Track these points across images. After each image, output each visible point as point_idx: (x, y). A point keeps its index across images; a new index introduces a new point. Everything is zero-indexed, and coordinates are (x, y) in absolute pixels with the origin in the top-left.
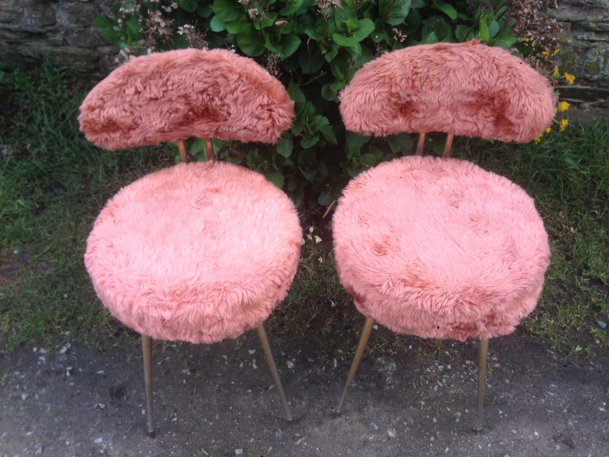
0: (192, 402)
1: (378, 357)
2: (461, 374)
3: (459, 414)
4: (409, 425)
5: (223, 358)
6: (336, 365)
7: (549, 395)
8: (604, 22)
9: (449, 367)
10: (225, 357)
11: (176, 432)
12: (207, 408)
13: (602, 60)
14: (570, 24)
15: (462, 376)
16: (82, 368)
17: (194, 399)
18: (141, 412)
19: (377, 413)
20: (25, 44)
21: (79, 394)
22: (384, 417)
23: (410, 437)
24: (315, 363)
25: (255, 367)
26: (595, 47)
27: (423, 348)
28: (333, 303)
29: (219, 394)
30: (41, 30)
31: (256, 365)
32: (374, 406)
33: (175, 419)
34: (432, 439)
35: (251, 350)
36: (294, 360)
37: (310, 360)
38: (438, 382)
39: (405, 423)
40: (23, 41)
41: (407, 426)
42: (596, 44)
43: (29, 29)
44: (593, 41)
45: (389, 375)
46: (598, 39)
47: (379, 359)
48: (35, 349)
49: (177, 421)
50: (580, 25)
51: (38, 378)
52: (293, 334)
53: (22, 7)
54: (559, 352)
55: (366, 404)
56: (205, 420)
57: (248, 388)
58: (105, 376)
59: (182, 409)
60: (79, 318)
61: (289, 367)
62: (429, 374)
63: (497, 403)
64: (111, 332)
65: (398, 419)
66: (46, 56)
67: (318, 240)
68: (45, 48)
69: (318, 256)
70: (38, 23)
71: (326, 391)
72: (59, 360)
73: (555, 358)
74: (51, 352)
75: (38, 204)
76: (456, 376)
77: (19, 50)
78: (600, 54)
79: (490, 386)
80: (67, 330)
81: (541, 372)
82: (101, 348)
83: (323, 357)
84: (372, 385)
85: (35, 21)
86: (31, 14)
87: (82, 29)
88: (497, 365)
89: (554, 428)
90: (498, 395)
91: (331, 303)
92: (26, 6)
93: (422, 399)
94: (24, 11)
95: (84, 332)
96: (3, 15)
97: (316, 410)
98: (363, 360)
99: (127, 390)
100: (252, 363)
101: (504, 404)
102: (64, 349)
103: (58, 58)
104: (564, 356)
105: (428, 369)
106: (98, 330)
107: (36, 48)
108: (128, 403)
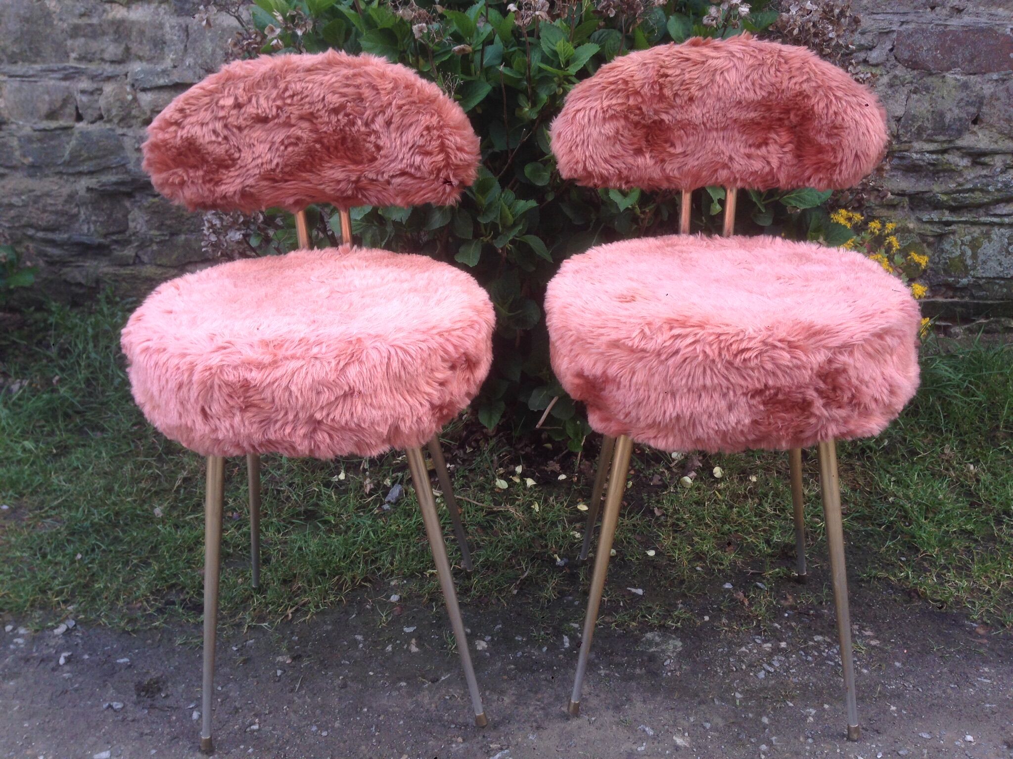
0: (290, 702)
1: (647, 632)
2: (807, 654)
3: (813, 712)
4: (715, 729)
5: (355, 640)
6: (567, 645)
7: (982, 683)
8: (959, 192)
9: (783, 645)
10: (359, 637)
11: (254, 746)
12: (318, 712)
13: (969, 252)
14: (907, 199)
15: (810, 658)
16: (90, 655)
17: (295, 698)
18: (191, 716)
19: (650, 712)
20: (74, 264)
21: (76, 690)
22: (665, 717)
23: (719, 747)
24: (527, 643)
25: (414, 649)
26: (953, 233)
27: (729, 618)
28: (559, 560)
29: (343, 691)
30: (102, 240)
31: (417, 646)
32: (644, 702)
33: (256, 727)
34: (764, 747)
35: (408, 627)
36: (488, 638)
37: (519, 638)
38: (765, 665)
39: (708, 725)
40: (71, 259)
41: (711, 729)
42: (953, 227)
43: (84, 239)
44: (948, 224)
45: (669, 657)
46: (955, 219)
47: (649, 635)
48: (9, 628)
49: (259, 730)
50: (922, 199)
51: (6, 667)
52: (486, 605)
53: (77, 205)
54: (987, 624)
55: (629, 700)
56: (314, 728)
57: (400, 680)
58: (130, 666)
59: (270, 713)
60: (97, 586)
61: (479, 648)
62: (746, 655)
63: (885, 696)
64: (152, 606)
65: (692, 719)
66: (105, 282)
67: (530, 482)
68: (106, 270)
69: (532, 503)
70: (99, 229)
71: (549, 681)
72: (50, 644)
73: (981, 631)
74: (37, 631)
75: (56, 448)
76: (799, 657)
77: (65, 274)
78: (963, 243)
79: (865, 671)
80: (73, 603)
81: (959, 652)
82: (129, 628)
83: (542, 633)
84: (638, 671)
85: (95, 226)
86: (91, 216)
87: (167, 238)
88: (873, 643)
89: (1003, 729)
90: (883, 685)
91: (556, 560)
92: (84, 204)
93: (736, 690)
94: (79, 212)
95: (102, 605)
96: (47, 219)
97: (531, 709)
98: (620, 636)
99: (169, 684)
100: (409, 645)
101: (897, 696)
102: (62, 628)
103: (124, 284)
104: (997, 630)
105: (743, 649)
106: (128, 603)
107: (91, 270)
108: (168, 702)
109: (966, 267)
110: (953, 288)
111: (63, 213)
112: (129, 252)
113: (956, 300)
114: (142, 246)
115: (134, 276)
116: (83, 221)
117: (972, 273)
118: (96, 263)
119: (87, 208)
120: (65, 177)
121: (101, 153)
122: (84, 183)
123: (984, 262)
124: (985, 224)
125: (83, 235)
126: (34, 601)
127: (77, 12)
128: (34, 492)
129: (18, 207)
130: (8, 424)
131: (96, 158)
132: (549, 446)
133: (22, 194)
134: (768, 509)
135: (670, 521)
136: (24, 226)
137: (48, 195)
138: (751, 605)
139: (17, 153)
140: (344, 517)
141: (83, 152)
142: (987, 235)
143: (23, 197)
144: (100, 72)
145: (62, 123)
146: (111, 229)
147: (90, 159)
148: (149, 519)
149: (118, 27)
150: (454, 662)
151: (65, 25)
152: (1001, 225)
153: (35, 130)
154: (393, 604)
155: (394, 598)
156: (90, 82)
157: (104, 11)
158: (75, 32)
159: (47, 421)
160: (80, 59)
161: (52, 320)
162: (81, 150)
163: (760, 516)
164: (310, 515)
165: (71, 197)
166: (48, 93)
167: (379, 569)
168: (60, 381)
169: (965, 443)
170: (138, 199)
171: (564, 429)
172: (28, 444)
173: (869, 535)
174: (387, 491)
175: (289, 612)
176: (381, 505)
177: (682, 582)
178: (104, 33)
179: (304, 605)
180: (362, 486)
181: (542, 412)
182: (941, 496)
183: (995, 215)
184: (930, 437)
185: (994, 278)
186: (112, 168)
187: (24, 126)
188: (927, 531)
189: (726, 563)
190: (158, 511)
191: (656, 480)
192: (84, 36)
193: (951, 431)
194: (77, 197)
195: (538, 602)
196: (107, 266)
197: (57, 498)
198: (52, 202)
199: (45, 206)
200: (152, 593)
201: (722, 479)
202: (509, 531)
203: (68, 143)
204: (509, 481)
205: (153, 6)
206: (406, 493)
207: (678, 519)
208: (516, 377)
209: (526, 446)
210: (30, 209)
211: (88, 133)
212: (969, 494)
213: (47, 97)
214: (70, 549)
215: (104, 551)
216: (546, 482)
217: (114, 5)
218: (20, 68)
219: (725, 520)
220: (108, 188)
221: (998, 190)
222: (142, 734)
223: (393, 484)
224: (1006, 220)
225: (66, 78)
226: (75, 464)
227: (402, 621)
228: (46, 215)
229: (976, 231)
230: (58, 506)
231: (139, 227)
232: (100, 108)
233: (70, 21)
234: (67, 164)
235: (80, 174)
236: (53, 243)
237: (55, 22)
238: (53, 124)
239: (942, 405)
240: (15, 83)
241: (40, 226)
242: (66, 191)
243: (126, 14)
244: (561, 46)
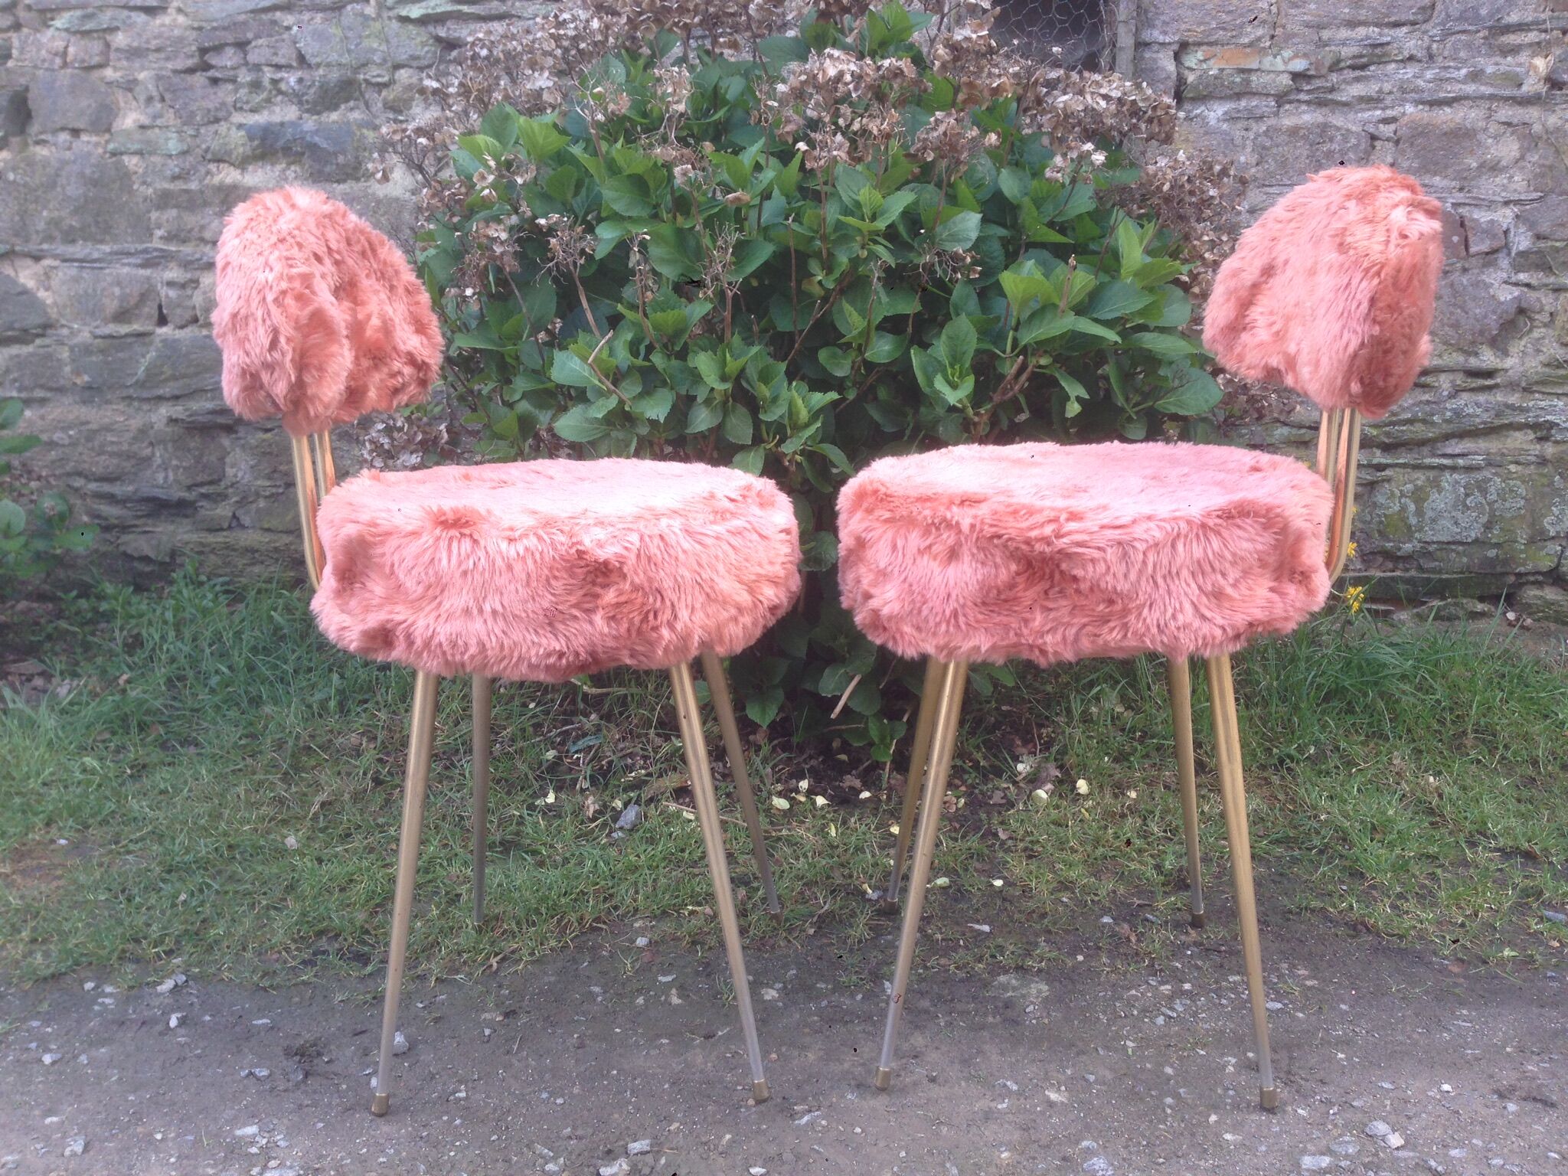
0: (507, 1066)
1: (998, 974)
2: (1219, 997)
3: (1233, 1061)
4: (1101, 1081)
5: (591, 993)
6: (890, 991)
7: (1460, 1027)
8: (1394, 424)
9: (1187, 986)
10: (596, 989)
11: (461, 1117)
12: (547, 1076)
13: (1412, 507)
15: (1224, 1002)
16: (213, 1016)
17: (514, 1061)
18: (369, 1083)
19: (1012, 1065)
20: (139, 530)
21: (199, 1057)
22: (1031, 1070)
23: (1109, 1102)
24: (834, 991)
25: (675, 1000)
26: (1389, 480)
27: (1111, 958)
28: (870, 891)
29: (580, 1051)
30: (184, 494)
31: (679, 997)
32: (1002, 1054)
33: (463, 1095)
34: (1169, 1100)
35: (664, 975)
36: (779, 986)
37: (821, 985)
38: (1163, 1009)
39: (1092, 1078)
40: (137, 522)
41: (1096, 1081)
42: (1388, 472)
43: (158, 493)
44: (1381, 468)
45: (1032, 1003)
46: (1389, 461)
47: (1002, 978)
48: (89, 986)
49: (466, 1099)
51: (91, 1031)
52: (773, 947)
53: (151, 444)
54: (1462, 961)
55: (980, 1052)
56: (545, 1095)
57: (659, 1036)
58: (272, 1028)
59: (479, 1079)
60: (212, 932)
61: (767, 997)
62: (1136, 998)
63: (1329, 1043)
64: (294, 958)
65: (1069, 1072)
66: (184, 554)
67: (820, 801)
68: (186, 537)
69: (825, 826)
70: (182, 478)
71: (868, 1033)
72: (152, 1004)
73: (1456, 969)
74: (131, 988)
75: (131, 768)
76: (1210, 1000)
77: (125, 543)
78: (1402, 495)
79: (1301, 1015)
80: (179, 955)
81: (1427, 993)
82: (265, 983)
83: (854, 978)
84: (990, 1019)
85: (176, 474)
86: (170, 460)
87: (281, 490)
88: (1309, 983)
89: (1491, 1077)
90: (1327, 1030)
91: (865, 892)
92: (160, 442)
93: (1127, 1038)
94: (153, 454)
95: (223, 955)
96: (104, 464)
97: (846, 1066)
98: (962, 981)
99: (333, 1047)
100: (668, 996)
101: (1346, 1043)
102: (168, 985)
103: (212, 557)
104: (1476, 967)
105: (1133, 992)
106: (260, 954)
107: (165, 538)
108: (333, 1068)
109: (1410, 527)
110: (1392, 557)
111: (129, 456)
112: (223, 511)
113: (1398, 573)
114: (243, 502)
115: (228, 547)
116: (159, 466)
117: (1417, 535)
118: (171, 528)
119: (166, 449)
120: (136, 404)
121: (192, 370)
122: (164, 411)
123: (1434, 521)
124: (1431, 468)
125: (158, 487)
126: (124, 951)
127: (169, 173)
128: (104, 822)
129: (63, 446)
130: (57, 737)
131: (184, 376)
132: (844, 757)
133: (70, 428)
134: (1156, 829)
135: (1021, 845)
136: (69, 475)
137: (107, 429)
138: (1139, 941)
139: (68, 369)
140: (559, 846)
141: (165, 368)
142: (1436, 484)
143: (71, 433)
144: (197, 256)
145: (136, 327)
146: (199, 479)
147: (175, 378)
148: (282, 852)
149: (227, 196)
150: (731, 1014)
151: (150, 191)
152: (1454, 469)
153: (96, 337)
154: (641, 949)
155: (641, 942)
156: (181, 271)
157: (208, 173)
158: (164, 200)
159: (114, 733)
160: (169, 238)
161: (104, 606)
162: (162, 365)
163: (1145, 838)
164: (506, 846)
165: (143, 432)
166: (119, 284)
167: (616, 908)
168: (128, 681)
169: (1421, 752)
170: (240, 435)
171: (866, 729)
172: (89, 761)
173: (1295, 861)
174: (617, 815)
175: (494, 961)
176: (611, 832)
177: (1044, 915)
178: (206, 204)
179: (513, 952)
180: (582, 807)
181: (839, 698)
182: (1391, 812)
183: (1445, 456)
184: (1372, 745)
185: (1449, 543)
186: (206, 391)
187: (79, 331)
188: (1375, 855)
189: (1102, 892)
190: (291, 841)
191: (997, 798)
192: (177, 206)
193: (1400, 738)
194: (151, 432)
195: (845, 943)
196: (191, 531)
197: (140, 829)
198: (114, 439)
199: (102, 445)
200: (294, 941)
201: (1086, 797)
202: (797, 859)
203: (144, 356)
204: (791, 800)
205: (279, 167)
206: (646, 817)
207: (1032, 842)
208: (801, 651)
209: (811, 757)
210: (80, 449)
211: (175, 341)
212: (1431, 812)
213: (117, 291)
214: (167, 888)
215: (217, 892)
216: (844, 801)
217: (222, 165)
218: (79, 250)
219: (1097, 842)
220: (200, 418)
221: (1448, 421)
222: (300, 1107)
223: (626, 805)
224: (1461, 462)
225: (144, 265)
226: (162, 786)
227: (654, 969)
228: (103, 457)
229: (1420, 478)
230: (142, 839)
231: (240, 474)
232: (194, 308)
233: (158, 186)
234: (141, 384)
235: (160, 399)
236: (111, 499)
237: (135, 187)
238: (124, 329)
239: (1387, 704)
240: (72, 270)
241: (93, 474)
242: (136, 423)
243: (239, 177)
244: (866, 194)
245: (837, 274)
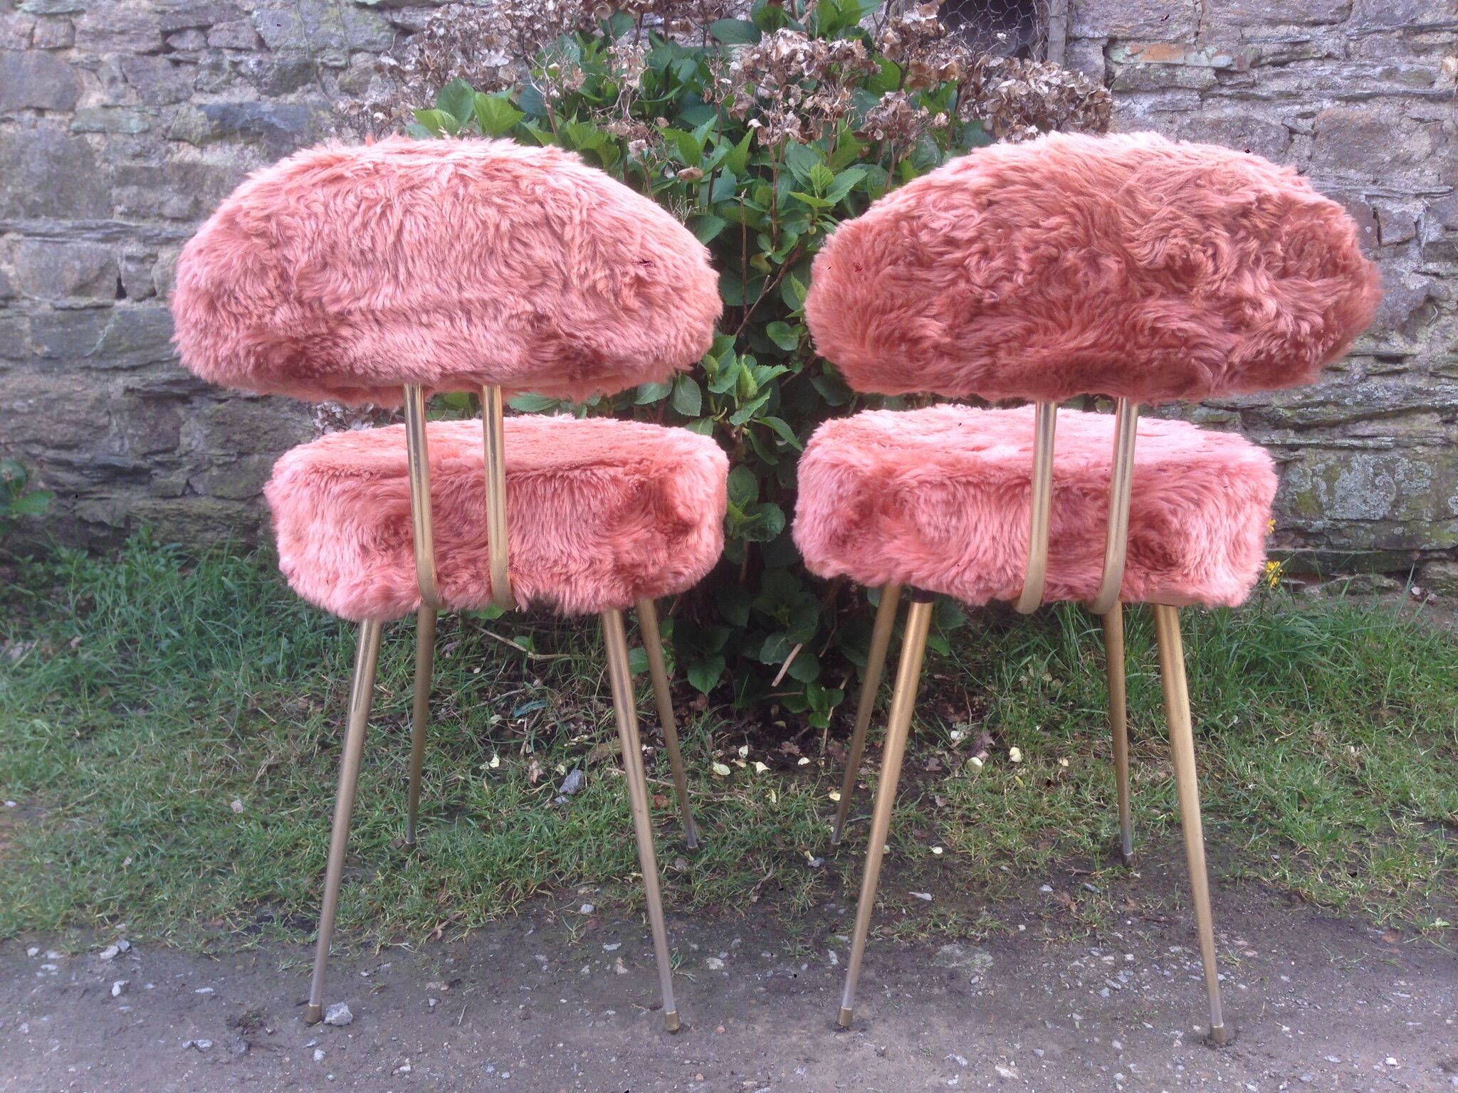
0: (452, 1039)
1: (942, 944)
2: (1162, 968)
3: (1181, 1034)
4: (1049, 1056)
5: (536, 961)
6: (835, 961)
7: (1399, 998)
8: (1307, 405)
9: (1129, 957)
10: (542, 958)
12: (493, 1049)
13: (1323, 486)
14: (1238, 414)
15: (1167, 973)
16: (154, 983)
17: (459, 1033)
18: (312, 1056)
19: (960, 1039)
20: (95, 496)
21: (141, 1026)
22: (980, 1044)
23: (1059, 1078)
25: (621, 970)
26: (1301, 460)
27: (1053, 928)
28: (812, 858)
29: (526, 1022)
30: (139, 462)
31: (625, 967)
32: (950, 1027)
33: (407, 1068)
34: (1119, 1076)
35: (609, 943)
36: (724, 955)
37: (766, 955)
38: (1108, 981)
39: (1041, 1052)
40: (93, 489)
41: (1045, 1057)
42: (1301, 452)
43: (115, 461)
44: (1294, 447)
45: (977, 974)
46: (1302, 442)
47: (946, 949)
48: (33, 951)
49: (410, 1073)
50: (1259, 415)
51: (33, 998)
52: (717, 915)
53: (108, 413)
54: (1396, 931)
55: (928, 1025)
56: (490, 1069)
57: (605, 1008)
58: (215, 997)
59: (424, 1051)
60: (157, 897)
61: (713, 967)
62: (1081, 970)
63: (1273, 1015)
64: (238, 924)
65: (1018, 1046)
66: (139, 520)
67: (760, 767)
68: (141, 504)
69: (765, 792)
70: (137, 446)
71: (816, 1005)
72: (95, 971)
73: (1390, 939)
74: (74, 954)
75: (81, 730)
76: (1153, 971)
77: (81, 509)
78: (1314, 474)
79: (1243, 987)
80: (124, 921)
81: (1363, 963)
82: (209, 950)
83: (799, 947)
84: (936, 991)
85: (131, 443)
86: (126, 428)
87: (234, 459)
88: (1249, 954)
89: (1434, 1050)
90: (1269, 1002)
91: (807, 859)
92: (117, 411)
93: (1073, 1011)
94: (110, 423)
95: (168, 921)
96: (61, 432)
97: (794, 1038)
98: (906, 950)
99: (276, 1018)
100: (613, 965)
101: (1289, 1015)
102: (112, 951)
103: (166, 524)
104: (1409, 937)
105: (1077, 963)
106: (204, 920)
107: (120, 504)
108: (276, 1039)
109: (1320, 505)
110: (1303, 533)
111: (87, 424)
112: (177, 478)
113: (1309, 549)
114: (196, 471)
115: (181, 513)
116: (115, 435)
117: (1328, 513)
118: (127, 494)
119: (122, 418)
120: (94, 374)
121: (147, 342)
122: (121, 381)
123: (1344, 499)
124: (1341, 448)
125: (112, 454)
126: (68, 916)
127: (130, 151)
128: (52, 784)
129: (23, 414)
130: (9, 699)
131: (140, 348)
132: (781, 723)
133: (29, 396)
134: (1089, 798)
135: (959, 813)
136: (27, 442)
137: (66, 398)
138: (1079, 910)
139: (28, 340)
140: (503, 811)
141: (123, 340)
142: (1346, 464)
143: (31, 401)
144: (157, 231)
145: (95, 300)
146: (154, 447)
147: (132, 349)
148: (227, 816)
149: (186, 173)
151: (112, 168)
152: (1364, 449)
153: (56, 309)
154: (585, 917)
155: (586, 909)
156: (141, 245)
157: (168, 151)
158: (125, 177)
159: (64, 695)
160: (128, 214)
161: (59, 570)
162: (120, 337)
163: (1079, 806)
164: (453, 811)
165: (100, 401)
166: (80, 258)
167: (560, 874)
168: (80, 644)
169: (1340, 722)
170: (195, 405)
171: (804, 698)
172: (39, 723)
173: (1226, 829)
174: (560, 781)
175: (439, 929)
176: (554, 797)
177: (984, 884)
178: (165, 181)
179: (458, 919)
180: (526, 772)
181: (780, 666)
182: (1316, 782)
183: (1355, 437)
184: (1292, 715)
185: (1358, 520)
186: (163, 362)
187: (40, 303)
188: (1302, 822)
189: (1041, 861)
190: (237, 805)
191: (933, 765)
192: (137, 183)
193: (1319, 708)
194: (108, 402)
195: (788, 911)
196: (145, 498)
197: (87, 792)
198: (72, 408)
199: (60, 414)
200: (238, 906)
201: (1021, 764)
202: (739, 825)
203: (102, 328)
204: (731, 766)
205: (237, 147)
206: (589, 782)
207: (969, 809)
208: (742, 619)
209: (750, 723)
210: (39, 417)
211: (133, 313)
212: (1354, 781)
213: (77, 264)
214: (113, 853)
215: (163, 857)
216: (783, 766)
217: (181, 145)
218: (41, 224)
219: (1033, 811)
220: (156, 388)
221: (1358, 404)
222: (243, 1080)
223: (569, 770)
224: (1370, 443)
225: (106, 239)
226: (110, 748)
227: (600, 936)
228: (61, 426)
229: (1331, 458)
230: (89, 802)
231: (194, 443)
232: (152, 281)
233: (119, 163)
234: (100, 355)
235: (117, 369)
236: (68, 466)
237: (97, 164)
238: (83, 301)
239: (1305, 675)
240: (35, 244)
241: (52, 441)
242: (94, 393)
243: (198, 156)
244: (817, 171)
245: (786, 250)
